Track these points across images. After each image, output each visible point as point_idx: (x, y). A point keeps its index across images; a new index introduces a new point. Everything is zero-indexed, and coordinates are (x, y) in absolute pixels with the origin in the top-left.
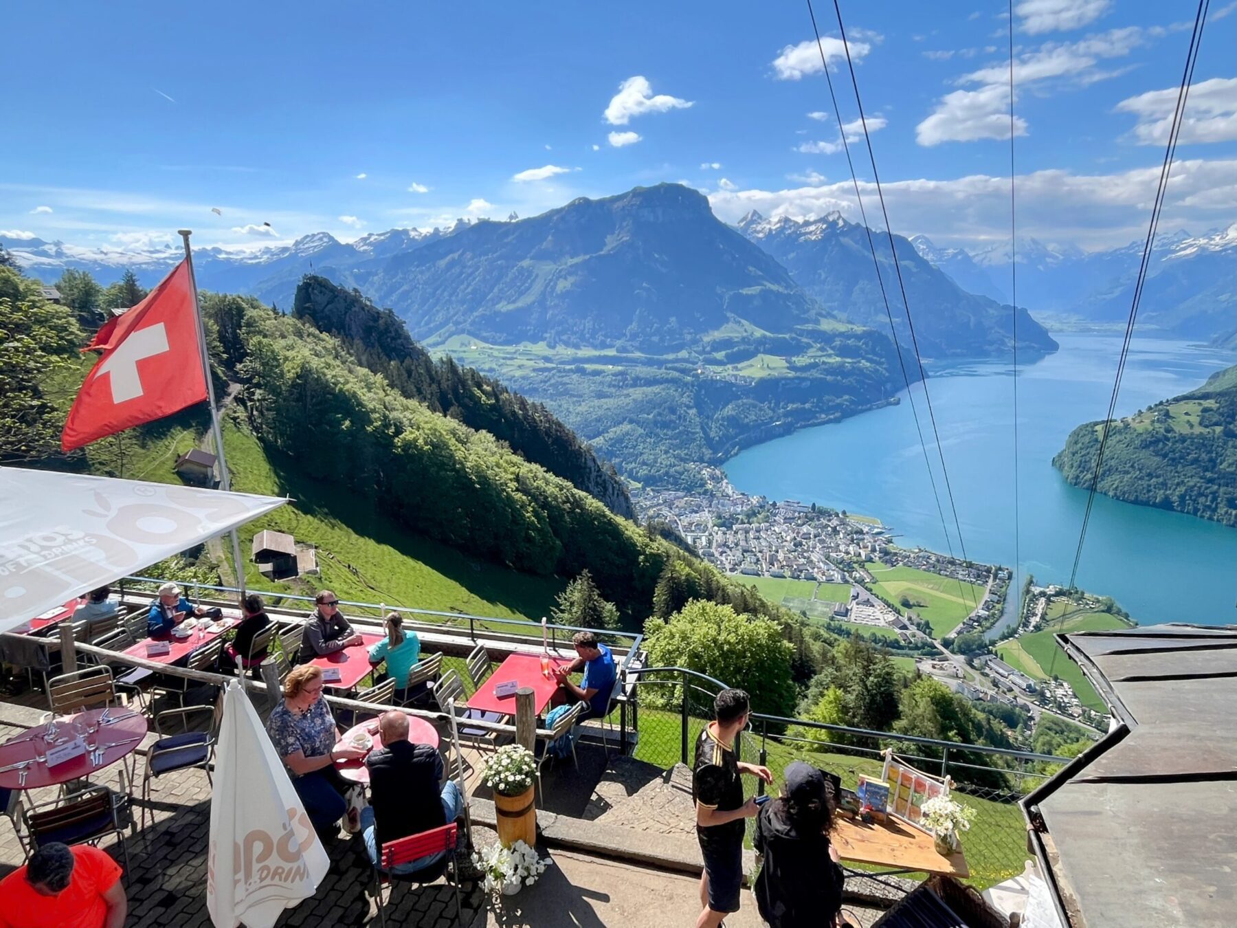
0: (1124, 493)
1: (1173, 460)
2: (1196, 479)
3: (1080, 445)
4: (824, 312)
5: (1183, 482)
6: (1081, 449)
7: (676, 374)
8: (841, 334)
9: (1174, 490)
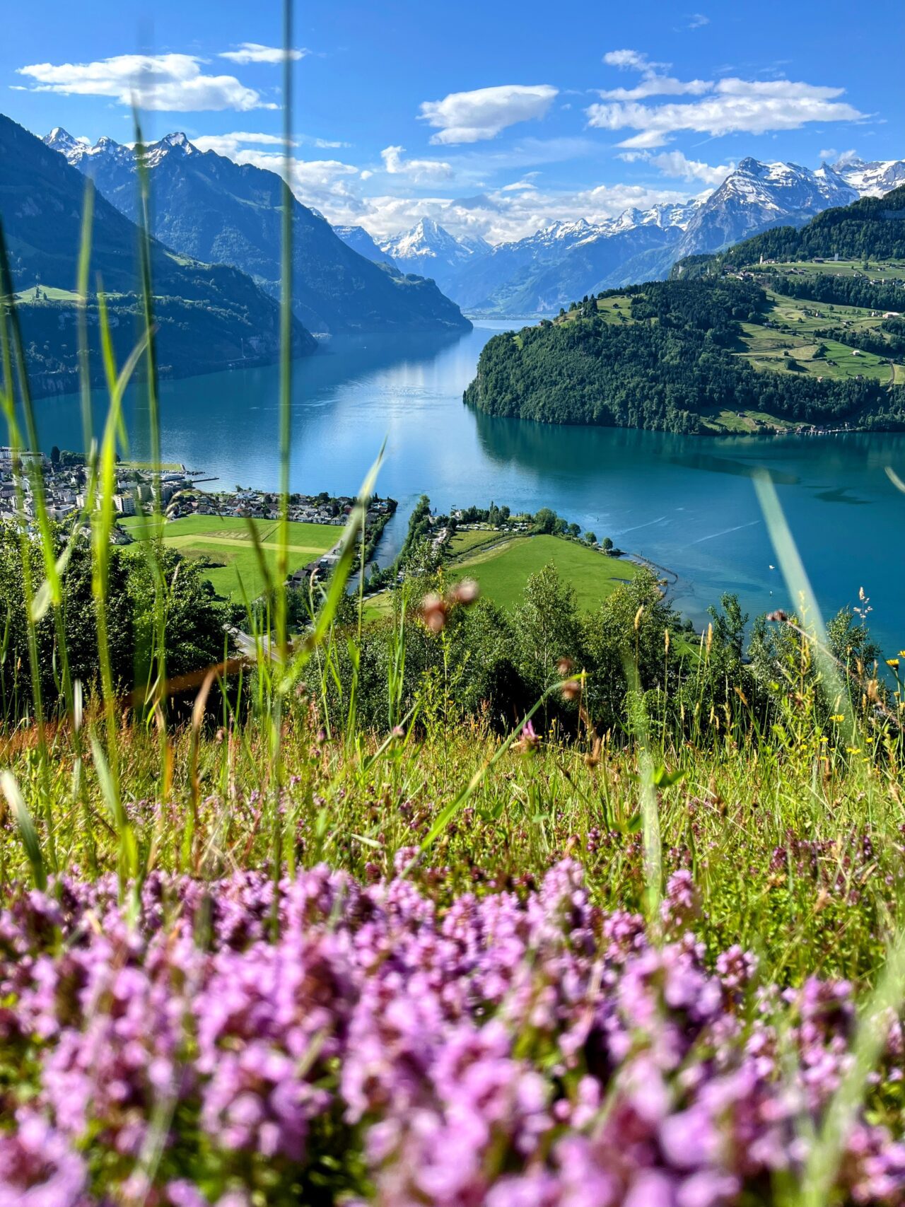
0: (553, 413)
1: (608, 357)
2: (637, 379)
5: (622, 383)
6: (496, 364)
8: (180, 269)
9: (613, 397)
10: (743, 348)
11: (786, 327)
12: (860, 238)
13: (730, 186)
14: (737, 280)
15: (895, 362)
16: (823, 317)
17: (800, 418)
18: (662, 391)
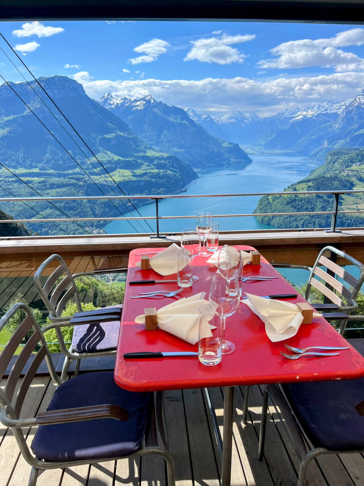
1: (298, 209)
3: (263, 205)
4: (148, 147)
5: (302, 218)
6: (264, 207)
7: (74, 181)
8: (157, 158)
9: (300, 222)
10: (341, 204)
11: (358, 196)
13: (358, 100)
14: (344, 176)
18: (315, 221)
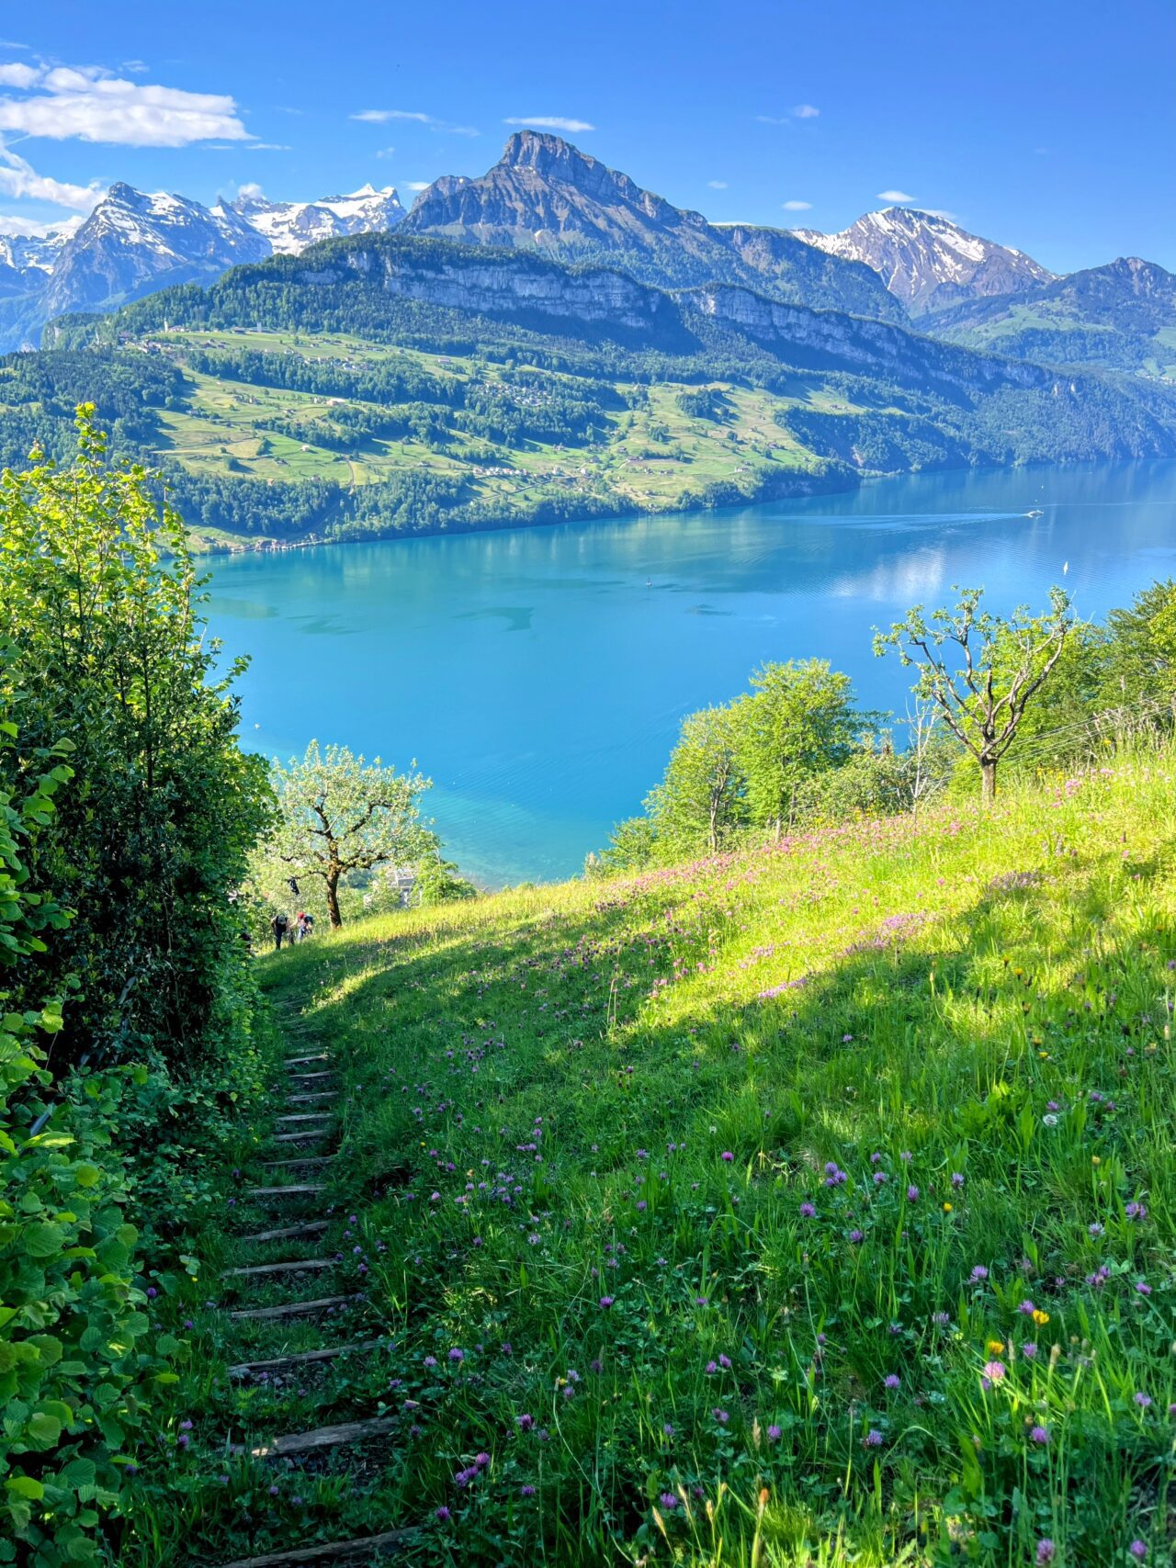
10: (166, 443)
11: (217, 416)
12: (283, 304)
13: (102, 218)
14: (139, 352)
15: (351, 458)
16: (259, 404)
17: (257, 530)
